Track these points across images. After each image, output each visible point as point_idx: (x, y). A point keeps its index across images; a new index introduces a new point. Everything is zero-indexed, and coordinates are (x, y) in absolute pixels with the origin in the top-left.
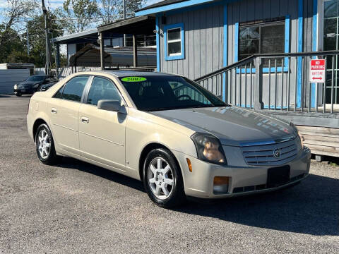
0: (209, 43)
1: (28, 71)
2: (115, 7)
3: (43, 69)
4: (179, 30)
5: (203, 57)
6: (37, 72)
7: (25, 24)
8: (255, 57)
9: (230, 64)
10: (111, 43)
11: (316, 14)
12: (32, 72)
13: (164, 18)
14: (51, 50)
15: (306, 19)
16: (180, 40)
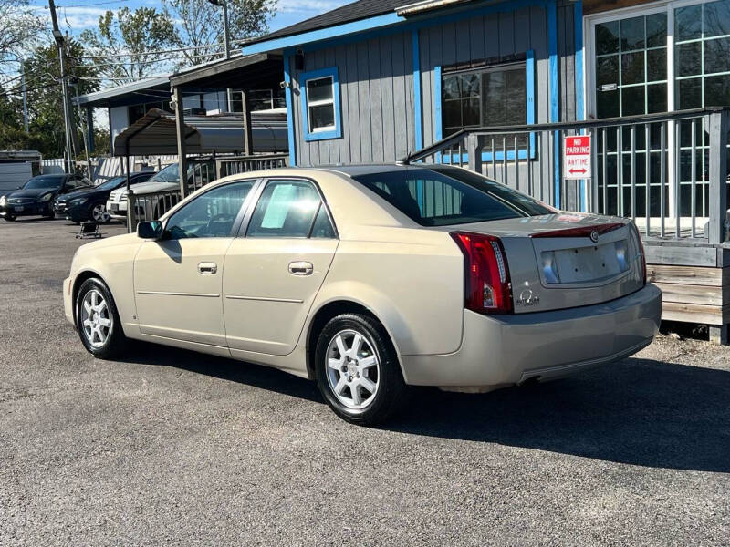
0: (388, 107)
1: (28, 166)
2: (208, 26)
3: (60, 162)
4: (329, 82)
5: (377, 134)
6: (47, 169)
7: (18, 65)
8: (467, 133)
9: (427, 145)
10: (202, 103)
11: (581, 49)
12: (36, 168)
13: (300, 59)
14: (74, 120)
15: (563, 59)
16: (333, 100)
